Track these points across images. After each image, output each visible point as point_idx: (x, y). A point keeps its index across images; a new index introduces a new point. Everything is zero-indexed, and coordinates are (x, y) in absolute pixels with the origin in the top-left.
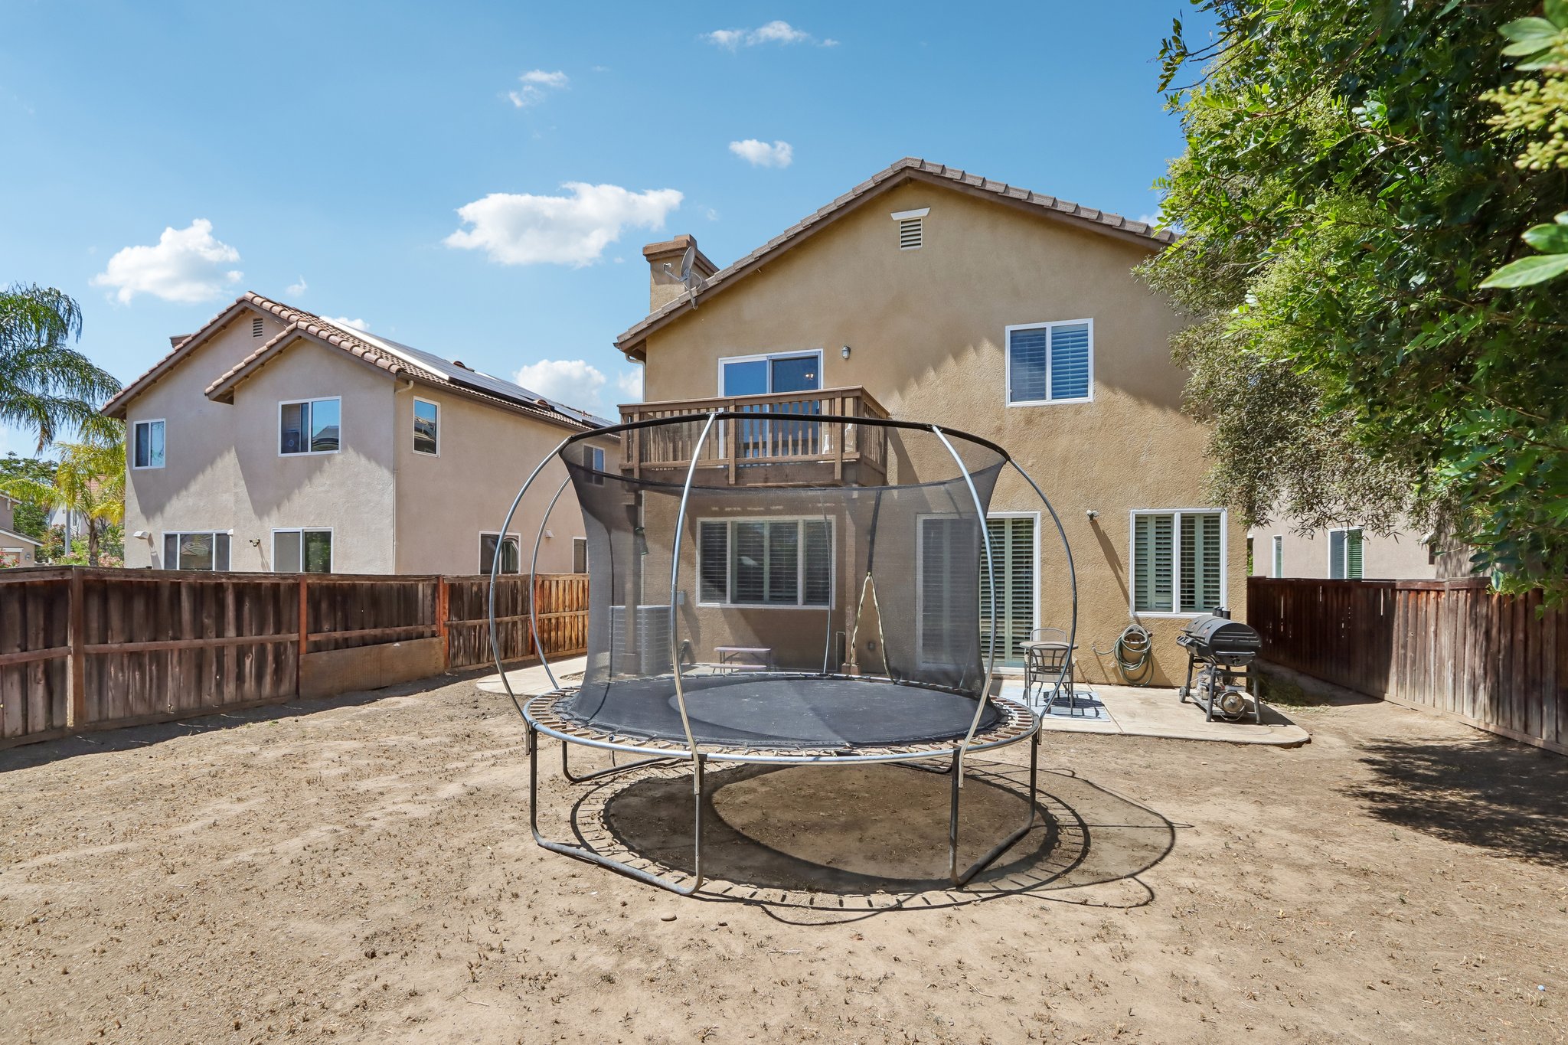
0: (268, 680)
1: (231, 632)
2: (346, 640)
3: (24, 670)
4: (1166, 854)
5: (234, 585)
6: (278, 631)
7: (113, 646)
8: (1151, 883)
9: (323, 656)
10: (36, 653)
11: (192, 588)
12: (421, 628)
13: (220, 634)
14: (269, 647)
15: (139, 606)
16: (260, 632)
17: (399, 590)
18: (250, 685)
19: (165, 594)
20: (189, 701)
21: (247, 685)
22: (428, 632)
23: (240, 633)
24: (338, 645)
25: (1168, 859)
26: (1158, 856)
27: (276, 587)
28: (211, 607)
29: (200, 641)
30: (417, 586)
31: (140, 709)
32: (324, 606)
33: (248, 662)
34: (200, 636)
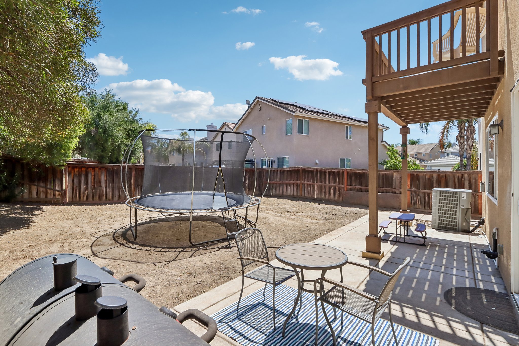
0: (337, 196)
1: (327, 182)
2: (361, 189)
3: (294, 184)
4: (92, 245)
5: (328, 171)
6: (339, 183)
7: (306, 182)
8: (93, 238)
9: (352, 193)
10: (295, 182)
11: (320, 171)
12: (393, 190)
13: (325, 183)
14: (337, 188)
15: (310, 175)
16: (335, 183)
17: (383, 175)
18: (332, 196)
19: (315, 173)
20: (319, 197)
21: (331, 196)
22: (397, 192)
23: (329, 183)
24: (357, 190)
25: (91, 243)
26: (94, 243)
27: (338, 172)
28: (323, 177)
29: (321, 184)
30: (393, 174)
31: (310, 196)
32: (353, 178)
33: (331, 190)
34: (321, 182)
